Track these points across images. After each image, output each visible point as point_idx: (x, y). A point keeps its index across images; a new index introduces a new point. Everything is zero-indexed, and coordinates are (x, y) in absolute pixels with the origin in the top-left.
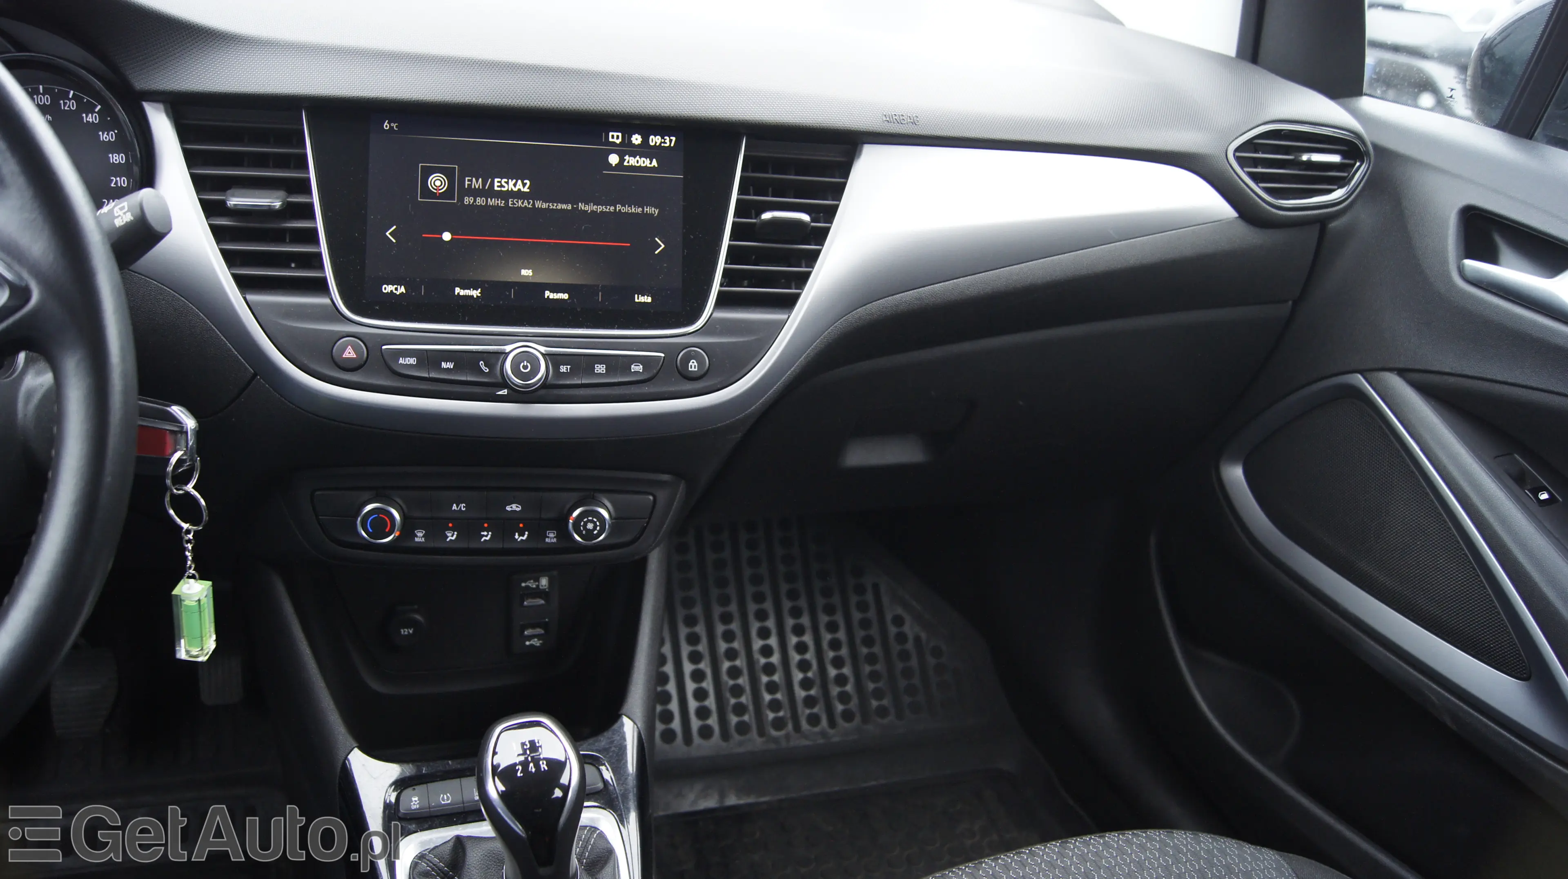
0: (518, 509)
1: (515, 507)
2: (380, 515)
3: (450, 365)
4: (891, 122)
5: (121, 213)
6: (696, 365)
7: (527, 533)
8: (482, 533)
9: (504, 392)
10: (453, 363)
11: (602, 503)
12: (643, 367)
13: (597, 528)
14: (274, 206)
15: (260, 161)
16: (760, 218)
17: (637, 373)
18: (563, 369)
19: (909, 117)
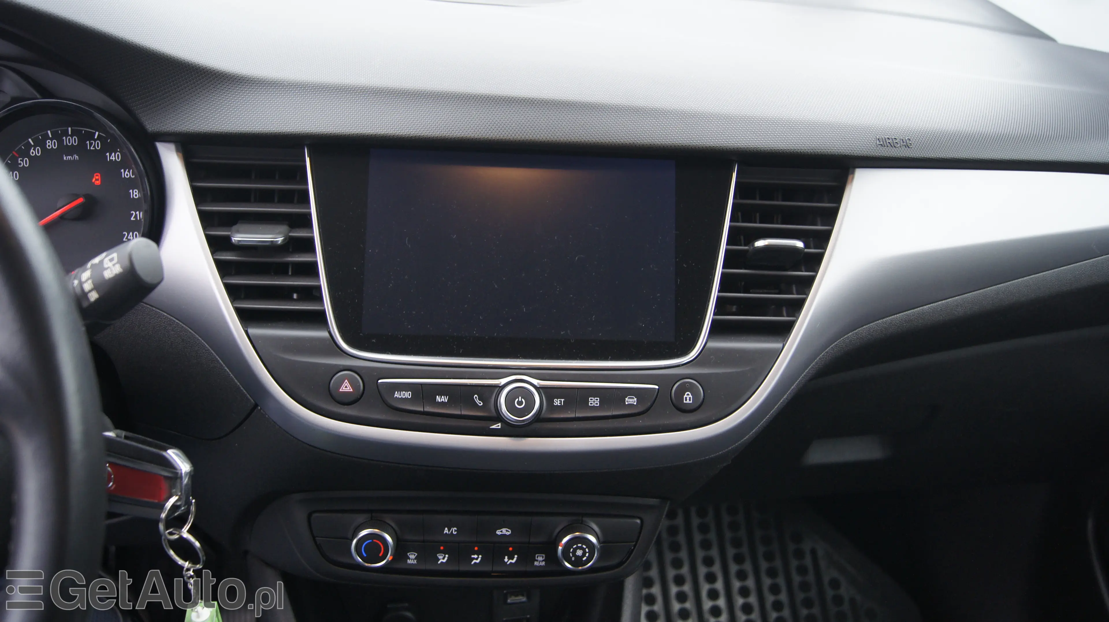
0: (508, 533)
1: (505, 531)
2: (374, 541)
3: (444, 399)
4: (885, 146)
5: (110, 264)
6: (691, 397)
7: (516, 556)
8: (473, 556)
9: (498, 426)
10: (448, 397)
11: (591, 527)
12: (637, 400)
13: (586, 554)
14: (277, 241)
15: (266, 197)
16: (753, 245)
17: (631, 405)
18: (557, 402)
19: (902, 140)
